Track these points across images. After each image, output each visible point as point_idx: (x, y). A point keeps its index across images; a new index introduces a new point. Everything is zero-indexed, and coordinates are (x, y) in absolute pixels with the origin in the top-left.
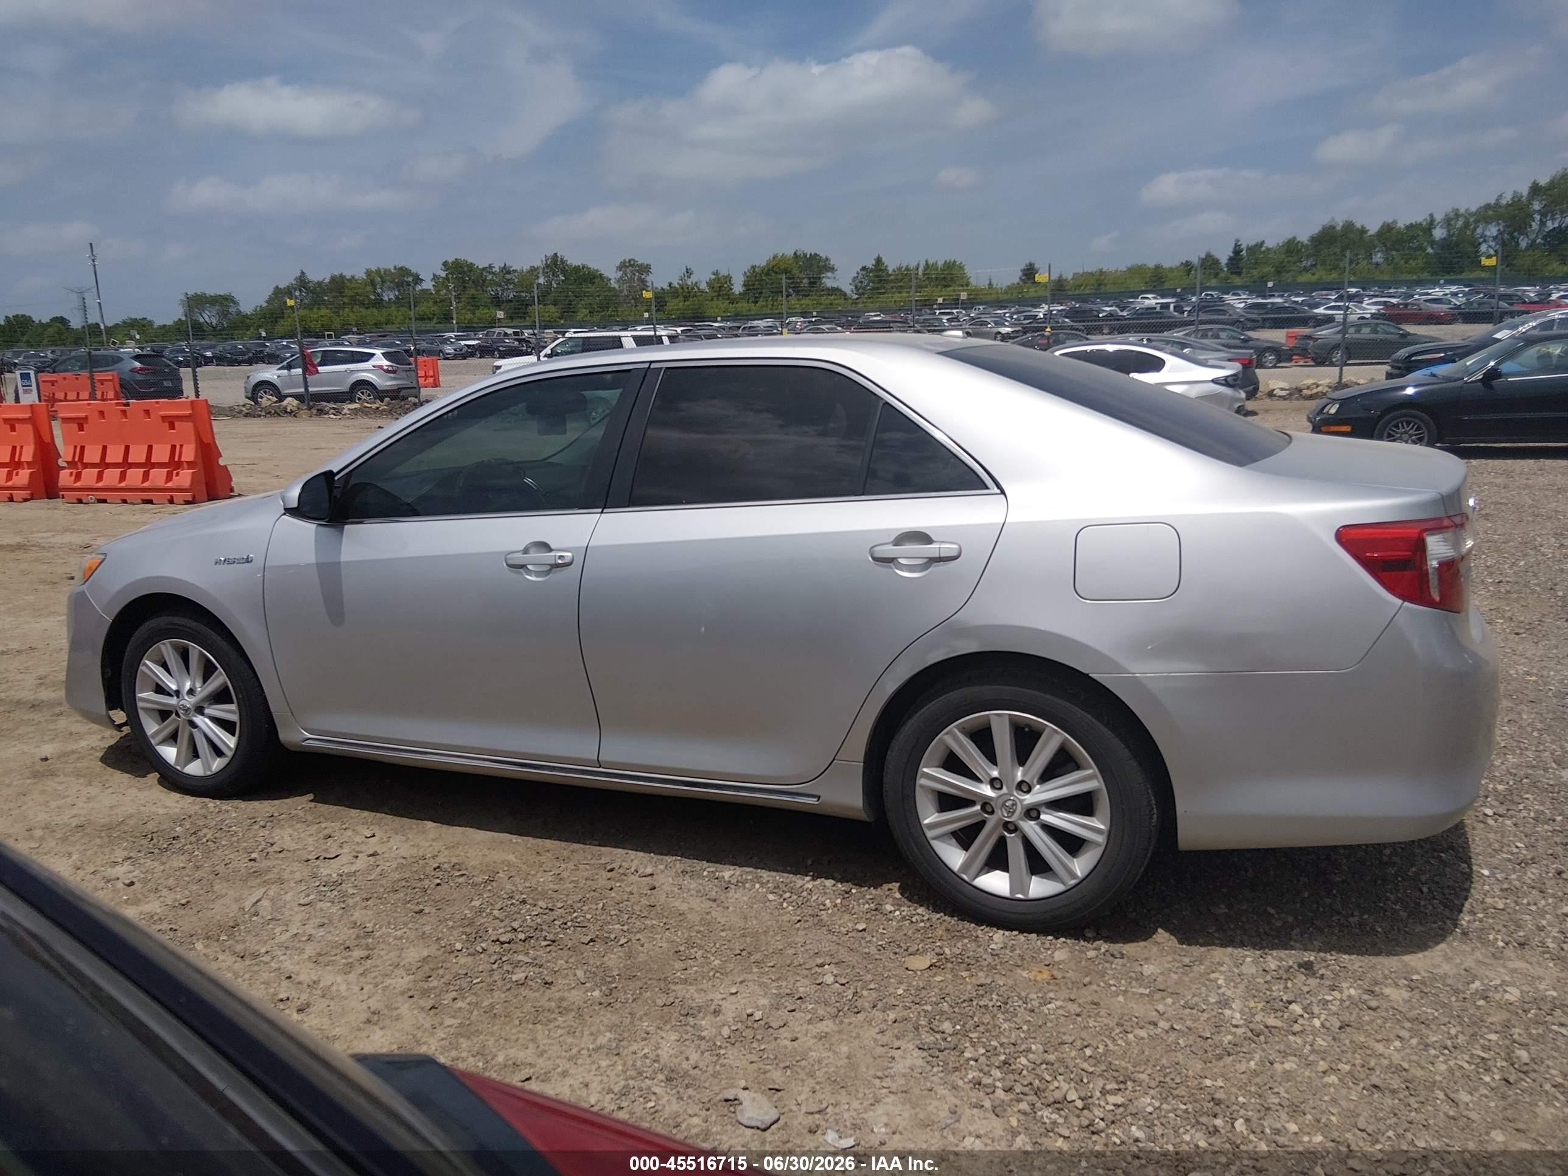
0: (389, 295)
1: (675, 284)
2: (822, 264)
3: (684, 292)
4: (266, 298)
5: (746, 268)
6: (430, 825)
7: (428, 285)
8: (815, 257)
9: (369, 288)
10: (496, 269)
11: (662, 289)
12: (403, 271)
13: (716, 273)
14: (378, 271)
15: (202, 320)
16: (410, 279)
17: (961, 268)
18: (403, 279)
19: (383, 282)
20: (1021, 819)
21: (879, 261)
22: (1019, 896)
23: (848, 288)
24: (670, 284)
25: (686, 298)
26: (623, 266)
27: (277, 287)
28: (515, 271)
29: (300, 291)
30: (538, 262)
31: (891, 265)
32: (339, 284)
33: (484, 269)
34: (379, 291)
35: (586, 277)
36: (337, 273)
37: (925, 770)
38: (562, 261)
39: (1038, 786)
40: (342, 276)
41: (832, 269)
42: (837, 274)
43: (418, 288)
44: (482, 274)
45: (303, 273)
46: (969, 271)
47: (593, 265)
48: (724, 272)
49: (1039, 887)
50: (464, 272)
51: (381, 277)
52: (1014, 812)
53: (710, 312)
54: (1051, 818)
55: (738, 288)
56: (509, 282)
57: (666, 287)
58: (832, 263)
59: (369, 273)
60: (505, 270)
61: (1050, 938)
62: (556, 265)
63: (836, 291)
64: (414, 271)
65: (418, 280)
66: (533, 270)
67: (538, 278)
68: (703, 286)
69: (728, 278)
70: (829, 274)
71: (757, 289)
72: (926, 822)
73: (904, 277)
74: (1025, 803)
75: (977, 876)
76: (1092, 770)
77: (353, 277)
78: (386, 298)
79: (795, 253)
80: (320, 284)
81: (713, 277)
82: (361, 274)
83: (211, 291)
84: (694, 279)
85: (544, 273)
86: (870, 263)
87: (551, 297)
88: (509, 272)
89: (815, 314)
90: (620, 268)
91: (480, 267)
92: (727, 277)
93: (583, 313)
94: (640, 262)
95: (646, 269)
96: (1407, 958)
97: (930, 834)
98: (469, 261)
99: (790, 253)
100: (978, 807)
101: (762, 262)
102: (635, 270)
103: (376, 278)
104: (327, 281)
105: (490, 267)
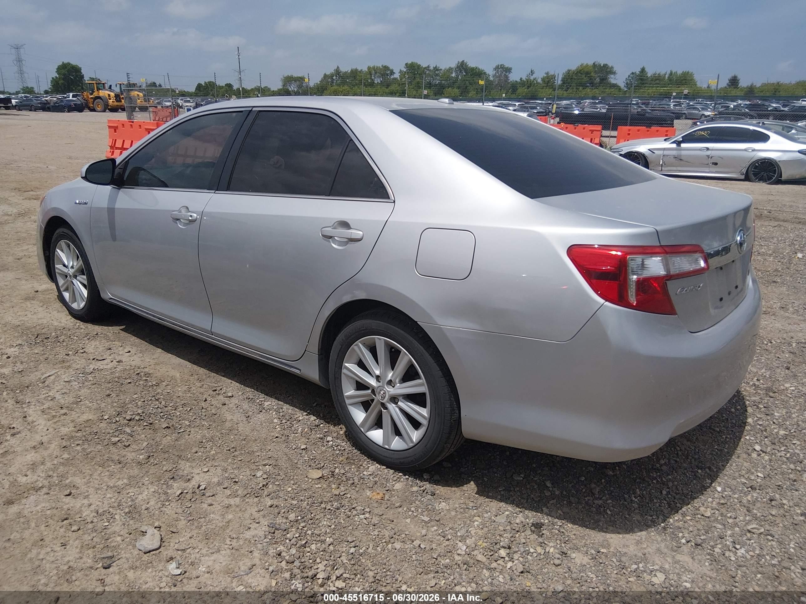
0: (377, 80)
1: (524, 79)
2: (609, 70)
3: (528, 84)
4: (320, 79)
5: (565, 70)
6: (160, 350)
7: (397, 75)
8: (605, 66)
9: (368, 76)
10: (432, 68)
11: (516, 81)
12: (386, 68)
13: (547, 73)
14: (374, 67)
15: (290, 89)
16: (389, 72)
17: (692, 75)
18: (385, 72)
19: (376, 73)
20: (388, 402)
21: (643, 70)
22: (387, 447)
23: (622, 85)
24: (521, 79)
25: (528, 87)
26: (497, 68)
27: (325, 74)
28: (441, 70)
29: (336, 76)
30: (453, 65)
31: (650, 73)
32: (355, 73)
33: (425, 68)
34: (373, 78)
35: (478, 73)
36: (354, 68)
37: (346, 364)
38: (466, 66)
39: (398, 385)
40: (356, 70)
41: (614, 73)
42: (617, 76)
43: (392, 77)
44: (424, 71)
45: (338, 67)
46: (696, 77)
47: (481, 67)
48: (551, 73)
49: (397, 444)
50: (415, 69)
51: (375, 71)
52: (385, 397)
53: (540, 95)
54: (403, 404)
55: (559, 81)
56: (437, 75)
57: (518, 80)
58: (615, 69)
59: (369, 68)
60: (436, 69)
61: (401, 474)
62: (462, 66)
63: (615, 86)
64: (391, 68)
65: (392, 73)
66: (450, 69)
67: (452, 73)
68: (539, 80)
69: (553, 77)
70: (612, 76)
71: (569, 83)
72: (346, 394)
73: (657, 79)
74: (390, 393)
75: (368, 431)
76: (423, 380)
77: (361, 70)
78: (376, 82)
79: (594, 63)
80: (346, 73)
81: (545, 75)
82: (365, 69)
83: (295, 75)
84: (534, 76)
85: (456, 71)
86: (638, 71)
87: (457, 85)
88: (438, 70)
89: (600, 98)
90: (495, 69)
91: (424, 67)
92: (553, 75)
93: (472, 94)
94: (507, 66)
95: (509, 70)
96: (608, 536)
97: (347, 401)
98: (419, 63)
99: (591, 63)
100: (370, 391)
101: (574, 68)
102: (503, 70)
103: (372, 71)
104: (349, 71)
105: (428, 67)
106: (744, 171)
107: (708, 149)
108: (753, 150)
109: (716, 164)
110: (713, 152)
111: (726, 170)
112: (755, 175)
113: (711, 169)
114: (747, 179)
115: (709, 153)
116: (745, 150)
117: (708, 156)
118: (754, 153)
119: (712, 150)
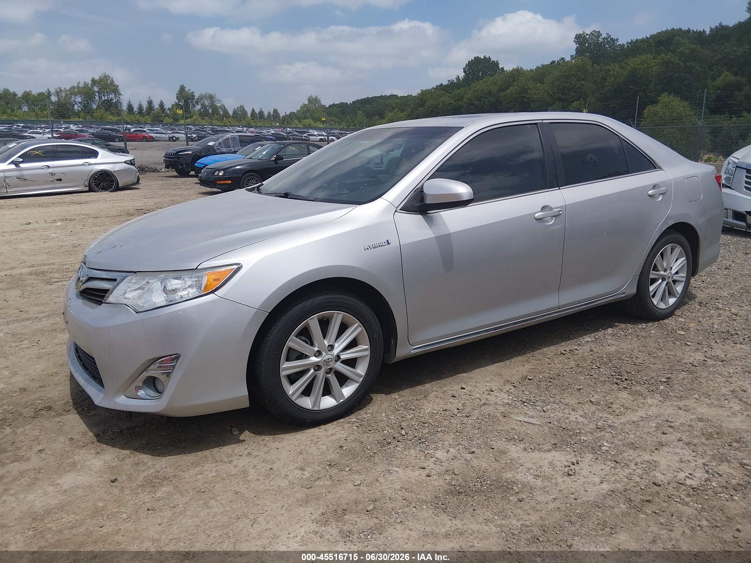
106: (87, 183)
107: (48, 167)
108: (89, 164)
109: (60, 180)
110: (54, 169)
111: (71, 184)
112: (97, 186)
113: (57, 185)
114: (91, 190)
115: (51, 170)
116: (83, 165)
117: (52, 174)
118: (91, 167)
119: (53, 167)
